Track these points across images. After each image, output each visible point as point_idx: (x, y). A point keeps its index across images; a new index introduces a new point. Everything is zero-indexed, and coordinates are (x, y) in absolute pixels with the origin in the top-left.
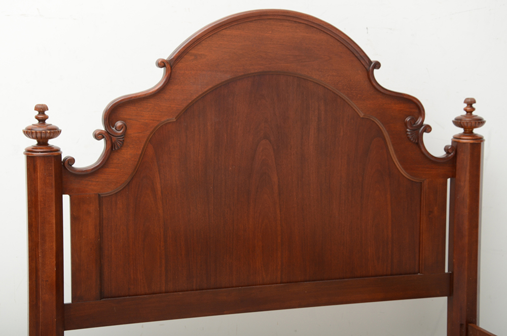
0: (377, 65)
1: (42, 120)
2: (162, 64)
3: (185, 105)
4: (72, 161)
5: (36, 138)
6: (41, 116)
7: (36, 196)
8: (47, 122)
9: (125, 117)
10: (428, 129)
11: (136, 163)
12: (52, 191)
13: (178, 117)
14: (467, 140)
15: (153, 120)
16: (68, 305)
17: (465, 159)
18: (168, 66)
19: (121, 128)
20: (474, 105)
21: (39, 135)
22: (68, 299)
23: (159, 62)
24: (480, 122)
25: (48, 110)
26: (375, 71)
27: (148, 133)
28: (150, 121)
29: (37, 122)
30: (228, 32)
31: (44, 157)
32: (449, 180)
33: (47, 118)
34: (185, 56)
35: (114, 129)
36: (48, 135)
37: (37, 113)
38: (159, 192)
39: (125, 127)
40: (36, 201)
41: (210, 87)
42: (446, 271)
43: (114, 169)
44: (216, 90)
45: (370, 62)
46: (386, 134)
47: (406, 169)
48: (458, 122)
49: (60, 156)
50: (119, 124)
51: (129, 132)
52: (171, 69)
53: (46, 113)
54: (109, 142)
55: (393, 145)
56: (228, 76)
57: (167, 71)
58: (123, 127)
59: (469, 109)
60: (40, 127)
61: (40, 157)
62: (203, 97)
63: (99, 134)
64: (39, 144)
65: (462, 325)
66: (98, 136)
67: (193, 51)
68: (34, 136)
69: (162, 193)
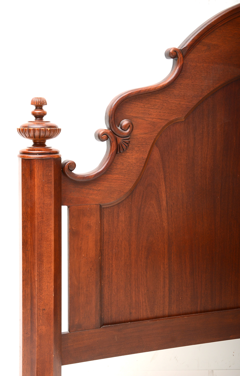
1: (39, 117)
2: (173, 54)
4: (72, 165)
5: (32, 138)
6: (38, 111)
7: (32, 208)
8: (45, 118)
9: (132, 115)
11: (142, 169)
12: (51, 202)
13: (187, 117)
15: (162, 119)
16: (66, 335)
18: (180, 56)
19: (125, 128)
21: (37, 134)
22: (65, 328)
23: (171, 51)
25: (46, 104)
27: (155, 134)
28: (158, 120)
29: (33, 118)
31: (42, 159)
33: (45, 114)
34: (198, 46)
35: (119, 128)
36: (48, 134)
37: (34, 107)
38: (164, 203)
39: (131, 126)
40: (33, 214)
43: (117, 176)
49: (59, 159)
50: (125, 122)
51: (135, 132)
52: (183, 60)
53: (44, 108)
54: (114, 143)
57: (177, 63)
58: (129, 126)
60: (38, 124)
61: (38, 159)
63: (104, 134)
64: (35, 144)
66: (101, 137)
67: (206, 41)
68: (32, 134)
69: (167, 203)
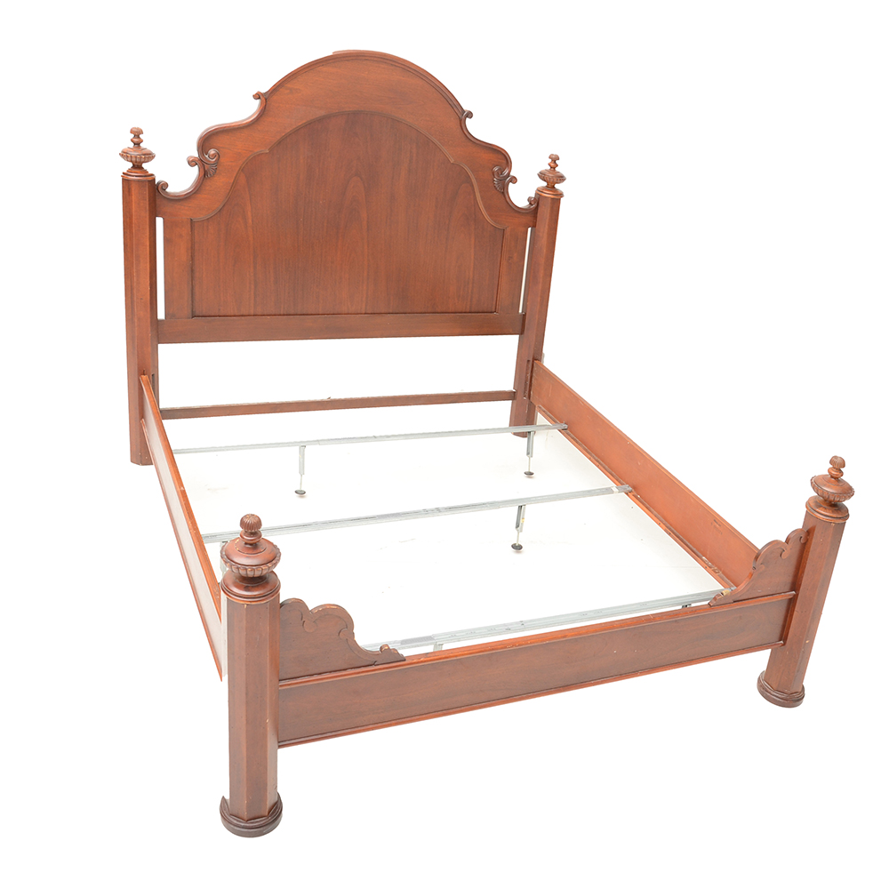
0: (470, 115)
1: (137, 144)
2: (257, 96)
3: (278, 138)
4: (166, 185)
5: (131, 161)
6: (136, 140)
7: (131, 218)
9: (219, 145)
10: (514, 180)
11: (228, 191)
12: (146, 215)
13: (272, 149)
14: (548, 195)
15: (246, 150)
16: (162, 321)
17: (544, 212)
18: (263, 99)
19: (214, 156)
20: (557, 162)
21: (134, 159)
22: (161, 315)
24: (561, 178)
26: (468, 121)
27: (241, 162)
28: (243, 151)
30: (324, 69)
31: (138, 181)
32: (530, 229)
34: (281, 90)
35: (207, 156)
36: (142, 160)
37: (133, 136)
38: (250, 221)
39: (218, 155)
40: (131, 223)
41: (304, 121)
42: (520, 311)
43: (206, 196)
44: (309, 124)
45: (464, 111)
46: (474, 180)
47: (490, 215)
48: (542, 176)
49: (154, 180)
50: (212, 152)
51: (222, 160)
52: (266, 102)
54: (202, 170)
55: (480, 192)
56: (322, 113)
57: (261, 103)
58: (216, 156)
59: (552, 165)
60: (135, 151)
61: (134, 181)
62: (297, 131)
63: (192, 161)
64: (134, 167)
65: (528, 361)
66: (192, 163)
67: (289, 85)
68: (131, 158)
69: (252, 221)
